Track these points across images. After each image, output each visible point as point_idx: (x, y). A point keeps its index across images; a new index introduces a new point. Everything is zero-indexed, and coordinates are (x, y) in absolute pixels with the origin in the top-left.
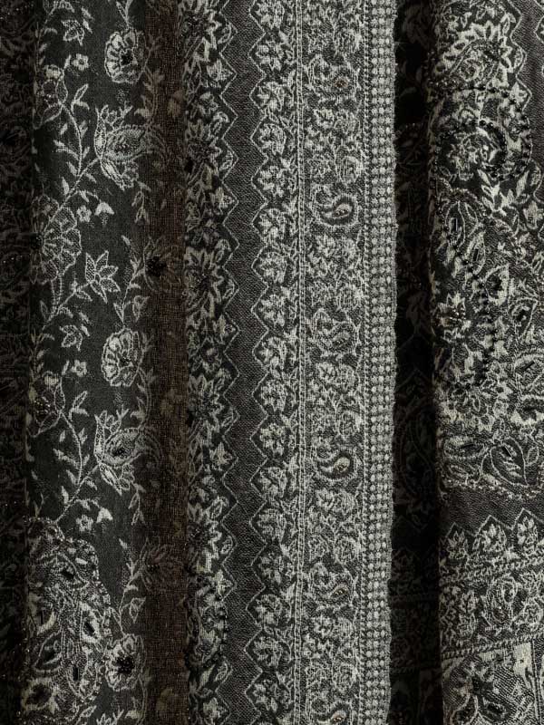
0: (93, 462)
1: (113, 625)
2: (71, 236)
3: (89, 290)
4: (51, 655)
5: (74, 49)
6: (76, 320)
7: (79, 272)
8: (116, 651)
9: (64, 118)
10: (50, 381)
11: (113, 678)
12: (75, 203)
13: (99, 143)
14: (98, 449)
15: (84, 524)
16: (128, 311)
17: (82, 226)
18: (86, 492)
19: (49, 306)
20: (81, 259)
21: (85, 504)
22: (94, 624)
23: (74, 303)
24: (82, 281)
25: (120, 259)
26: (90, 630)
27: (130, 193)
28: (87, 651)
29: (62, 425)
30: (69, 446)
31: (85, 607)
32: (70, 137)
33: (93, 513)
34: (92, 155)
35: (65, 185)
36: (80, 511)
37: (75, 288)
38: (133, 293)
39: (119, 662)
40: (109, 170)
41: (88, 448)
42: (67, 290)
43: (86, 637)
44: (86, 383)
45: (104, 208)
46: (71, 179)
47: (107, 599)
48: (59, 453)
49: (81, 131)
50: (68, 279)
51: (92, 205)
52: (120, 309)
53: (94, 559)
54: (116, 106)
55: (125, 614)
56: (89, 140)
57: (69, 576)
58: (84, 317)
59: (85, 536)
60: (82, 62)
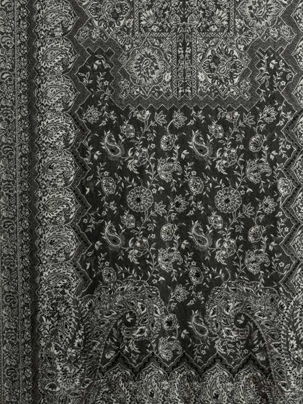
0: (157, 263)
1: (165, 311)
2: (150, 198)
3: (156, 213)
4: (145, 320)
5: (151, 142)
6: (152, 222)
7: (153, 208)
8: (167, 318)
9: (148, 163)
10: (144, 240)
11: (165, 327)
12: (152, 188)
13: (159, 169)
14: (159, 259)
15: (155, 282)
16: (170, 218)
17: (154, 195)
18: (155, 272)
19: (144, 218)
20: (153, 204)
21: (155, 276)
22: (158, 311)
23: (151, 217)
24: (154, 210)
25: (167, 203)
26: (157, 313)
27: (170, 183)
28: (156, 319)
29: (148, 253)
30: (150, 259)
31: (155, 306)
32: (150, 169)
33: (158, 278)
34: (157, 173)
35: (148, 183)
36: (153, 278)
37: (152, 213)
38: (171, 212)
39: (167, 322)
40: (163, 177)
41: (156, 259)
42: (149, 214)
43: (156, 315)
44: (155, 240)
45: (161, 188)
46: (150, 181)
47: (163, 303)
48: (147, 261)
49: (153, 166)
50: (149, 210)
51: (157, 188)
52: (167, 218)
53: (158, 292)
54: (164, 157)
55: (170, 308)
56: (156, 169)
57: (150, 297)
58: (154, 221)
59: (155, 285)
60: (153, 146)
